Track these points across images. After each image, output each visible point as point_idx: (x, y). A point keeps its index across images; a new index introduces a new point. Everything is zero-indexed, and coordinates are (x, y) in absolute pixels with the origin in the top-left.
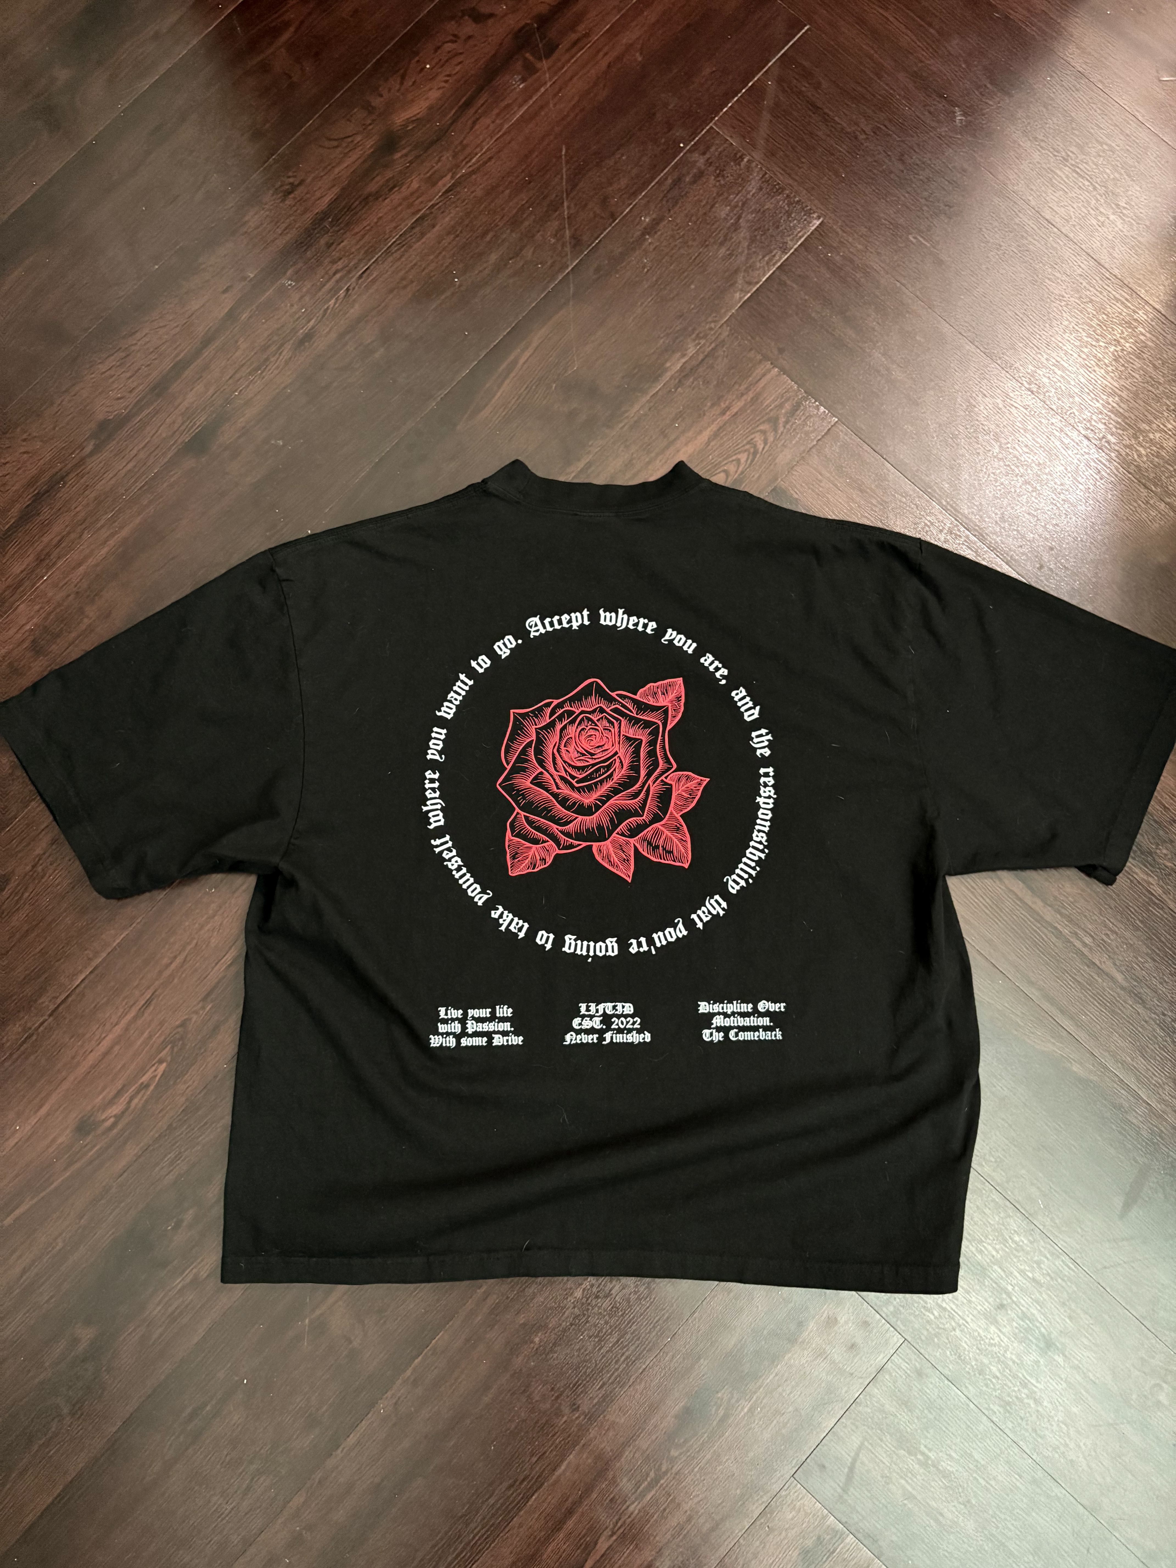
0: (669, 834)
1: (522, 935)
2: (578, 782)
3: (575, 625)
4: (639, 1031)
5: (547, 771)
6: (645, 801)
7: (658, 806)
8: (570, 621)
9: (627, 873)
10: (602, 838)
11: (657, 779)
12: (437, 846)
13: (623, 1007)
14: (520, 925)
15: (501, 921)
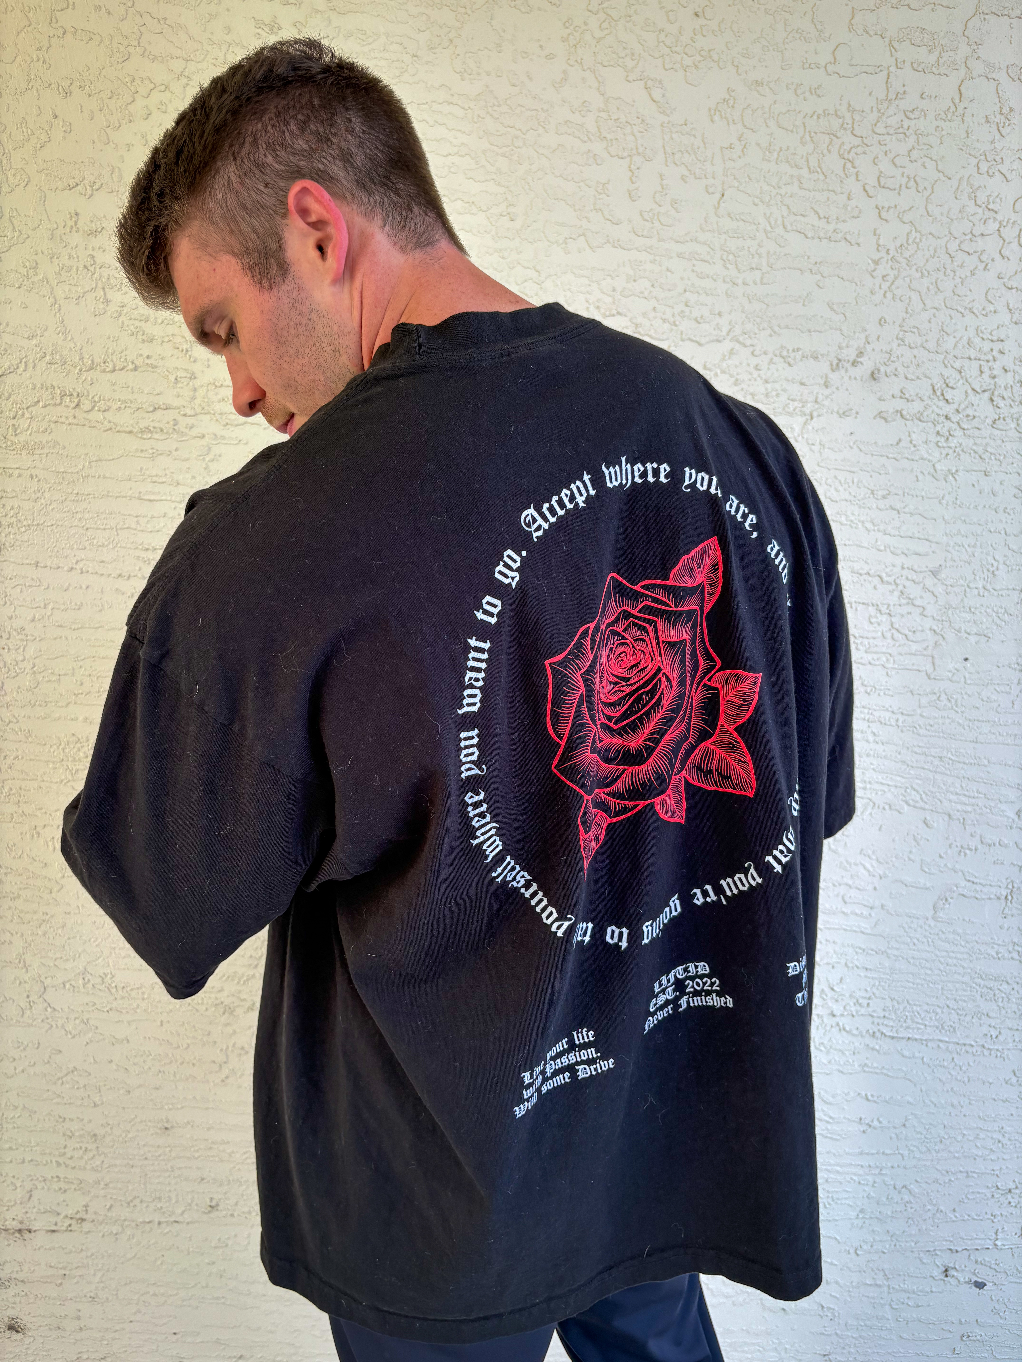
0: (723, 754)
1: (586, 938)
2: (616, 723)
3: (581, 501)
4: (720, 994)
7: (703, 720)
8: (572, 498)
9: (681, 815)
11: (699, 684)
12: (499, 875)
14: (584, 929)
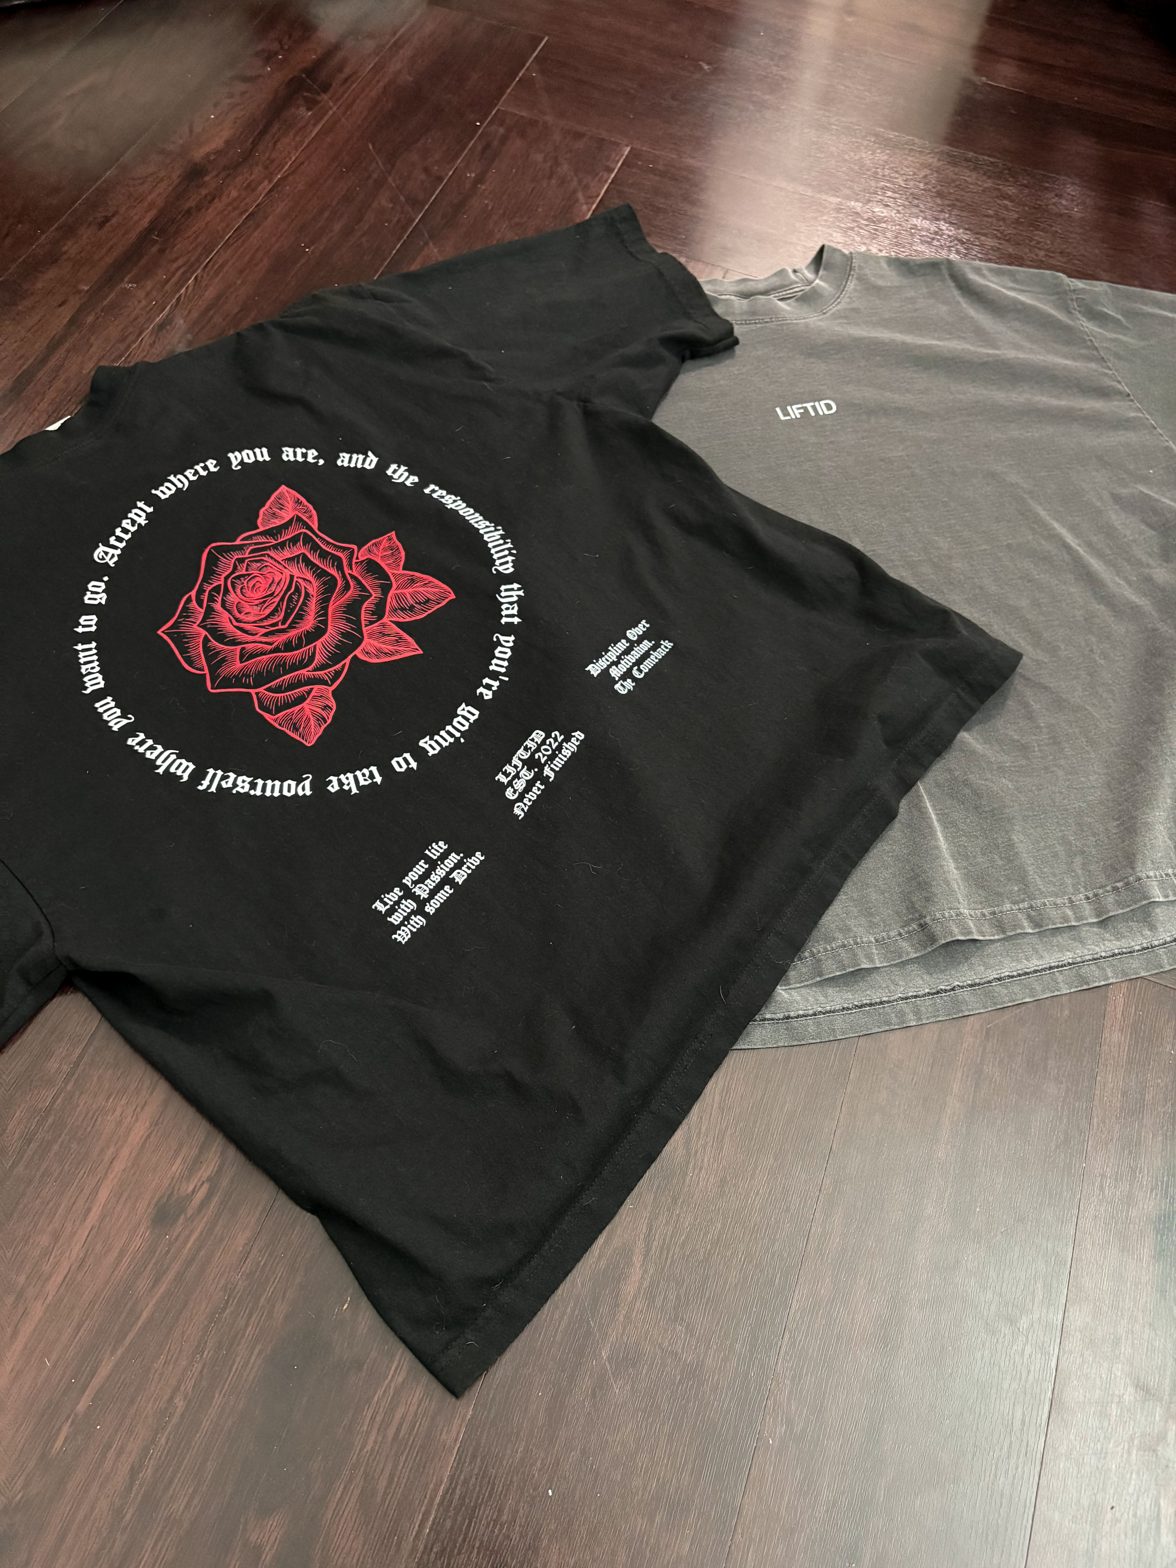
0: (410, 590)
1: (378, 779)
2: (283, 624)
3: (142, 521)
5: (247, 643)
6: (359, 583)
7: (376, 579)
8: (133, 522)
9: (411, 648)
10: (358, 642)
11: (351, 565)
12: (209, 787)
13: (533, 740)
14: (367, 774)
15: (346, 788)
